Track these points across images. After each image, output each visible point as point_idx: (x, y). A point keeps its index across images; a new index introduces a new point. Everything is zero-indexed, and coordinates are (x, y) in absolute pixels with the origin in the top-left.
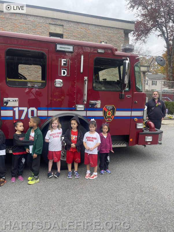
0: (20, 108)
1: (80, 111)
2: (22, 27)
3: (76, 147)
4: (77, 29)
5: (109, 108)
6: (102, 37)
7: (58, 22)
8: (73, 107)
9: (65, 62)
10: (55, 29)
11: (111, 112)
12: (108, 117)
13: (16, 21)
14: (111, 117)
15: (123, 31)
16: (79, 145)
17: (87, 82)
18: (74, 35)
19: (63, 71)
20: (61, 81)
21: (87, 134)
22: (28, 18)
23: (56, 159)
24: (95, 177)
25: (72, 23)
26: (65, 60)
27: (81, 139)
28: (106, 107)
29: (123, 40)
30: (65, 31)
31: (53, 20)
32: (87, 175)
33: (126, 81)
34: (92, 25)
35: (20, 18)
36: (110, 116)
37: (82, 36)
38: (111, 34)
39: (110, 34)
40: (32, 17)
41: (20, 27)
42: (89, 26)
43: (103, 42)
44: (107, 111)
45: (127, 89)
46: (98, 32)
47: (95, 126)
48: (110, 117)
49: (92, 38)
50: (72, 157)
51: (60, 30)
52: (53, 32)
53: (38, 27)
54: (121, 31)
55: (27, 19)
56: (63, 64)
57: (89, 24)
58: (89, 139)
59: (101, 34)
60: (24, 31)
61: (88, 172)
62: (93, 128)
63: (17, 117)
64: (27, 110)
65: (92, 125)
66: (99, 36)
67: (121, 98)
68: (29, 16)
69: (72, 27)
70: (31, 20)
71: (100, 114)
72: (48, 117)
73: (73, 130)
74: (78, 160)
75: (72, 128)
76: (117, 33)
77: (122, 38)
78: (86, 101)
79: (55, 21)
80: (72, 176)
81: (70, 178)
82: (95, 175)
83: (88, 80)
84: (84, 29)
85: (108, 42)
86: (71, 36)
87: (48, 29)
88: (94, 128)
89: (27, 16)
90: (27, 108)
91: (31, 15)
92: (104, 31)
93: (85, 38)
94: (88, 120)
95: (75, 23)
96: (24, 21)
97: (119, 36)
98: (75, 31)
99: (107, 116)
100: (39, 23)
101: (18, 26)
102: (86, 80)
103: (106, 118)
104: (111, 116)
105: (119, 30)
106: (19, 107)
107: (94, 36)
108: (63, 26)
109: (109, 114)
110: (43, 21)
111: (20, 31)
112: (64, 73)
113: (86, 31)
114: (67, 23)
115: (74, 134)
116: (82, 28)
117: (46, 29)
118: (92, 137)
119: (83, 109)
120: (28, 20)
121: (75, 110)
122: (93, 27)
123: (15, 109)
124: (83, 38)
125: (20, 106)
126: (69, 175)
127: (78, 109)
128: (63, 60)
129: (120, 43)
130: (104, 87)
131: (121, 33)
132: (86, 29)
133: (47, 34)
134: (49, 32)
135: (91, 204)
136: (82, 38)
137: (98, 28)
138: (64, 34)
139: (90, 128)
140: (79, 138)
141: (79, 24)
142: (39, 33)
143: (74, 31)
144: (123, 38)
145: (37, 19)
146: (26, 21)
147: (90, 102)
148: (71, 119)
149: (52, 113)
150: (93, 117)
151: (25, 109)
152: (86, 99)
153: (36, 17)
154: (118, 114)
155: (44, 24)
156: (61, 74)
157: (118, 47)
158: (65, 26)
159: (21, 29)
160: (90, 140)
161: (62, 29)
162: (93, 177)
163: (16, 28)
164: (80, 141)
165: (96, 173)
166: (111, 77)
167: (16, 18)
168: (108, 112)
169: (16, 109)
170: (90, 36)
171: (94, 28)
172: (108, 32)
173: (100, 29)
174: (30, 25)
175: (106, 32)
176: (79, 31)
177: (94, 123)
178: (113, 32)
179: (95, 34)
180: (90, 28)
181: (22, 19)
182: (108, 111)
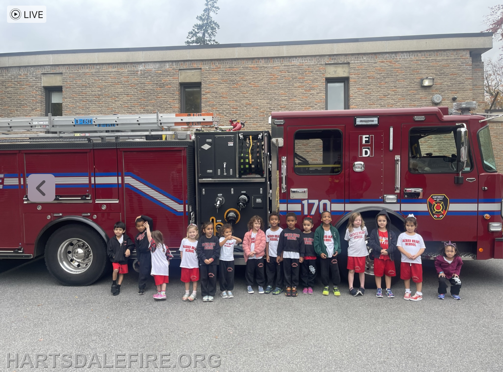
0: (309, 201)
1: (391, 203)
2: (283, 77)
3: (389, 254)
4: (374, 65)
5: (437, 198)
6: (424, 71)
7: (339, 59)
8: (380, 198)
9: (367, 139)
10: (335, 72)
11: (441, 205)
12: (436, 212)
13: (274, 70)
14: (442, 213)
15: (468, 52)
16: (392, 251)
17: (399, 163)
18: (368, 75)
19: (364, 150)
20: (362, 163)
21: (403, 236)
22: (292, 62)
23: (358, 268)
24: (418, 299)
25: (364, 56)
26: (368, 136)
27: (394, 242)
28: (432, 197)
29: (470, 70)
30: (353, 71)
31: (332, 57)
32: (407, 295)
33: (464, 157)
34: (402, 52)
35: (280, 65)
36: (440, 210)
37: (383, 74)
38: (444, 63)
39: (440, 63)
40: (298, 58)
41: (279, 77)
42: (397, 55)
43: (427, 78)
44: (434, 203)
45: (468, 169)
46: (416, 63)
47: (415, 224)
48: (440, 212)
49: (404, 75)
50: (383, 267)
51: (344, 71)
52: (332, 76)
53: (307, 73)
54: (464, 53)
55: (290, 64)
56: (364, 142)
57: (396, 53)
58: (407, 242)
59: (422, 65)
60: (286, 83)
61: (408, 291)
62: (410, 227)
63: (306, 213)
64: (318, 203)
65: (410, 223)
66: (418, 70)
67: (458, 183)
68: (293, 59)
69: (364, 62)
70: (297, 64)
71: (423, 207)
72: (345, 212)
73: (381, 231)
74: (392, 272)
75: (379, 227)
76: (454, 59)
77: (467, 67)
78: (399, 189)
79: (335, 59)
80: (382, 294)
81: (380, 296)
82: (419, 296)
83: (401, 159)
84: (387, 62)
85: (437, 77)
86: (363, 78)
87: (323, 74)
88: (414, 228)
89: (290, 60)
90: (318, 201)
91: (296, 57)
92: (428, 58)
93: (389, 78)
94: (403, 216)
95: (370, 56)
96: (286, 67)
97: (460, 62)
98: (371, 69)
99: (434, 210)
100: (309, 66)
101: (276, 76)
102: (398, 160)
103: (433, 215)
104: (442, 210)
105: (459, 52)
106: (308, 199)
107: (408, 71)
108: (348, 63)
109: (438, 208)
110: (315, 62)
111: (281, 84)
112: (366, 153)
113: (391, 65)
114: (355, 58)
115: (383, 235)
116: (383, 62)
117: (320, 73)
118: (413, 240)
119: (395, 201)
120: (292, 65)
121: (383, 202)
122: (404, 56)
123: (303, 202)
124: (386, 78)
125: (310, 198)
126: (378, 293)
127: (387, 201)
128: (364, 136)
129: (463, 76)
130: (429, 166)
131: (463, 57)
132: (390, 62)
133: (322, 81)
134: (326, 78)
135: (413, 321)
136: (384, 78)
137: (414, 56)
138: (351, 76)
139: (407, 227)
140: (391, 242)
141: (378, 56)
142: (309, 81)
143: (368, 69)
144: (468, 65)
145: (306, 61)
146: (288, 67)
147: (406, 190)
148: (378, 214)
149: (349, 207)
150: (411, 212)
151: (316, 202)
152: (399, 187)
153: (304, 58)
154: (453, 207)
155: (318, 67)
156: (361, 154)
157: (460, 84)
158: (352, 63)
159: (282, 80)
160: (410, 244)
161: (347, 69)
162: (416, 298)
163: (274, 80)
164: (392, 245)
165: (419, 293)
166: (447, 141)
167: (275, 65)
168: (436, 205)
169: (305, 202)
170: (399, 72)
171: (406, 57)
172: (435, 60)
173: (420, 57)
174: (295, 72)
175: (432, 59)
176: (379, 68)
177: (413, 220)
178: (446, 58)
179: (409, 67)
180: (398, 58)
181: (283, 65)
182: (436, 203)
